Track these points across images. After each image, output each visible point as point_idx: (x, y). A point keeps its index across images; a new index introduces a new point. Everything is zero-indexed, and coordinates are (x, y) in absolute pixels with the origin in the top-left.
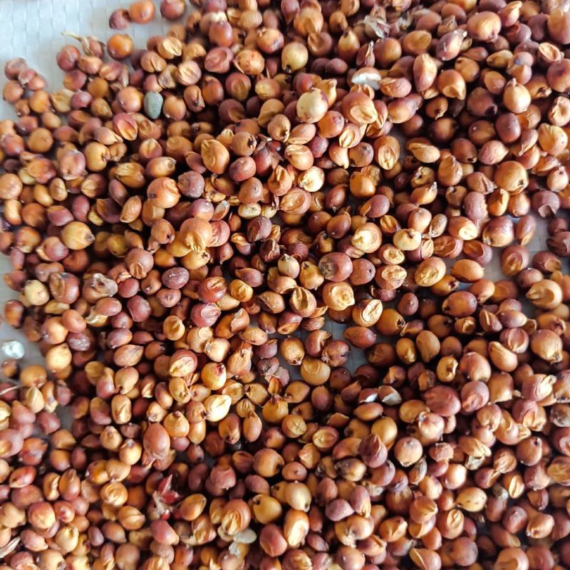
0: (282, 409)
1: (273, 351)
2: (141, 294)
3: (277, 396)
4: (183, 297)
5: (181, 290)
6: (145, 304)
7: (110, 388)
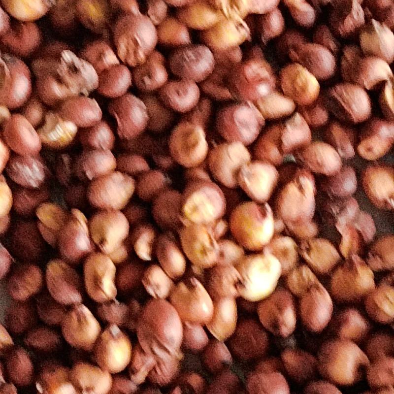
0: (365, 279)
1: (349, 185)
2: (135, 90)
3: (356, 259)
4: (203, 95)
5: (200, 84)
6: (140, 107)
7: (82, 243)
